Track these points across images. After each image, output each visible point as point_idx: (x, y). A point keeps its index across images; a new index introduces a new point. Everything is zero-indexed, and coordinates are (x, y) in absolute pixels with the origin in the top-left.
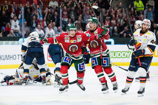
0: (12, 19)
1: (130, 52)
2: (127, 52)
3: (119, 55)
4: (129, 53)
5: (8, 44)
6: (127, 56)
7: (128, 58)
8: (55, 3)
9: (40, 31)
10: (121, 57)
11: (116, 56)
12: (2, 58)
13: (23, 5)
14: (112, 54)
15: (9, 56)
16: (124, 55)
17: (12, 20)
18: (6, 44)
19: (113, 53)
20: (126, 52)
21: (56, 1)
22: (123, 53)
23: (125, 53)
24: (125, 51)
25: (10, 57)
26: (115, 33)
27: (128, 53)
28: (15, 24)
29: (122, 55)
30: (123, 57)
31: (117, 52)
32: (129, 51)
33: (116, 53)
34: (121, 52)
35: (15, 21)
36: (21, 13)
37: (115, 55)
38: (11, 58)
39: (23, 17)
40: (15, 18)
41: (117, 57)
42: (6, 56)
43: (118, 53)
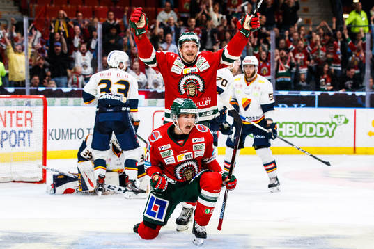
0: (76, 49)
1: (335, 124)
2: (328, 123)
3: (311, 130)
4: (333, 126)
5: (66, 105)
6: (327, 134)
7: (331, 137)
8: (170, 14)
9: (139, 75)
10: (315, 135)
11: (303, 134)
12: (53, 135)
13: (101, 19)
14: (295, 129)
15: (68, 130)
16: (322, 130)
17: (76, 51)
18: (62, 105)
19: (298, 125)
20: (325, 124)
21: (172, 12)
22: (319, 126)
23: (323, 126)
24: (325, 122)
25: (71, 134)
26: (301, 83)
27: (330, 125)
28: (83, 61)
29: (316, 130)
30: (319, 134)
31: (306, 124)
32: (333, 123)
33: (304, 125)
34: (316, 125)
35: (84, 54)
36: (97, 37)
37: (301, 131)
38: (73, 136)
39: (100, 45)
40: (82, 49)
41: (305, 135)
42: (63, 130)
43: (308, 126)
